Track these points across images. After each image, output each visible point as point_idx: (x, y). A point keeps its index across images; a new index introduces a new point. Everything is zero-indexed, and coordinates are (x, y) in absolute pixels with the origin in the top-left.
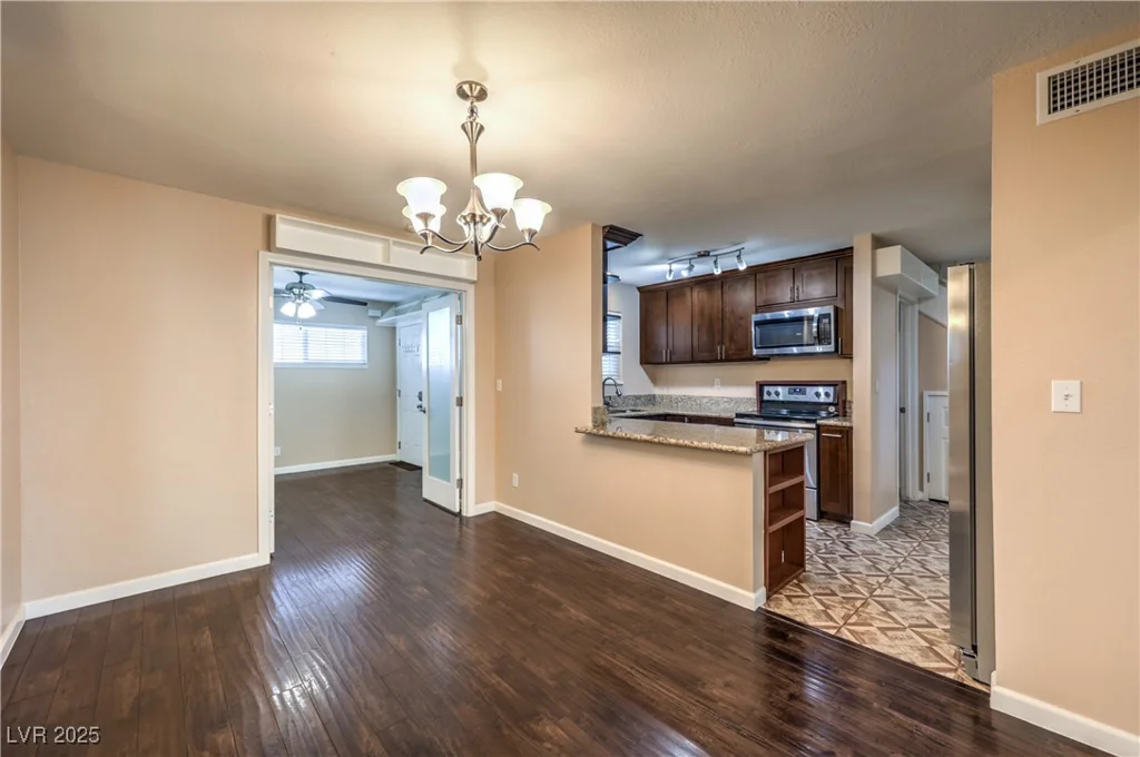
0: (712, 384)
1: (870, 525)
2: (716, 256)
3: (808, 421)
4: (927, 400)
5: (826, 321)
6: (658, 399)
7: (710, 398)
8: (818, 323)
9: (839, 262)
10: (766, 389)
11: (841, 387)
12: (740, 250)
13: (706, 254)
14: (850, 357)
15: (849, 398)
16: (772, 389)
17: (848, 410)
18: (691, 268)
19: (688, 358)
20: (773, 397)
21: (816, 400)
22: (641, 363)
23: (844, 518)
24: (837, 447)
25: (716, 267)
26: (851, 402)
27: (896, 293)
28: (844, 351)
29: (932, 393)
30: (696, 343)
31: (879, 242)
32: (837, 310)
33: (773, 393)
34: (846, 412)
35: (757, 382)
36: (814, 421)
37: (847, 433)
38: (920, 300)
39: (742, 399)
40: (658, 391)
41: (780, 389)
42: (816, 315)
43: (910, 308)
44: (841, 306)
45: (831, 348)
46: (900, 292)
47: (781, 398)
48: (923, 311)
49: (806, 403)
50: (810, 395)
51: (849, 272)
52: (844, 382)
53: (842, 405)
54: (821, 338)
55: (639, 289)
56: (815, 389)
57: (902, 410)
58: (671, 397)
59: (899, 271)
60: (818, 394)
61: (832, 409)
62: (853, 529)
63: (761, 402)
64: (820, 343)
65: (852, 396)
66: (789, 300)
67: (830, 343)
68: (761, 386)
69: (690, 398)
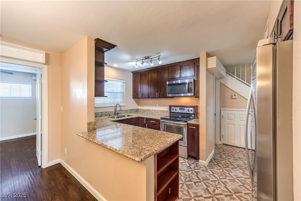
0: (155, 106)
1: (205, 162)
2: (151, 58)
3: (184, 121)
4: (222, 111)
5: (191, 84)
6: (139, 110)
7: (155, 110)
8: (188, 85)
9: (195, 63)
10: (172, 108)
11: (196, 108)
12: (159, 56)
13: (147, 58)
14: (199, 97)
15: (198, 112)
16: (174, 108)
17: (198, 116)
18: (143, 63)
19: (147, 96)
20: (174, 111)
21: (188, 112)
22: (133, 98)
23: (196, 158)
24: (194, 132)
25: (152, 63)
26: (199, 113)
27: (214, 76)
28: (196, 95)
29: (224, 109)
30: (149, 92)
31: (209, 55)
32: (194, 80)
33: (174, 110)
34: (197, 117)
35: (169, 106)
36: (186, 121)
37: (197, 126)
38: (220, 78)
39: (165, 111)
40: (139, 108)
41: (176, 108)
42: (188, 82)
43: (217, 81)
44: (196, 79)
45: (193, 94)
46: (215, 75)
47: (177, 111)
48: (221, 82)
49: (185, 113)
50: (186, 111)
51: (198, 67)
52: (197, 106)
53: (196, 115)
54: (189, 91)
55: (132, 72)
56: (188, 108)
57: (215, 115)
58: (143, 109)
59: (215, 66)
60: (188, 110)
61: (193, 116)
62: (199, 163)
63: (171, 112)
64: (189, 92)
65: (199, 111)
66: (179, 77)
67: (192, 93)
68: (170, 107)
69: (149, 110)
